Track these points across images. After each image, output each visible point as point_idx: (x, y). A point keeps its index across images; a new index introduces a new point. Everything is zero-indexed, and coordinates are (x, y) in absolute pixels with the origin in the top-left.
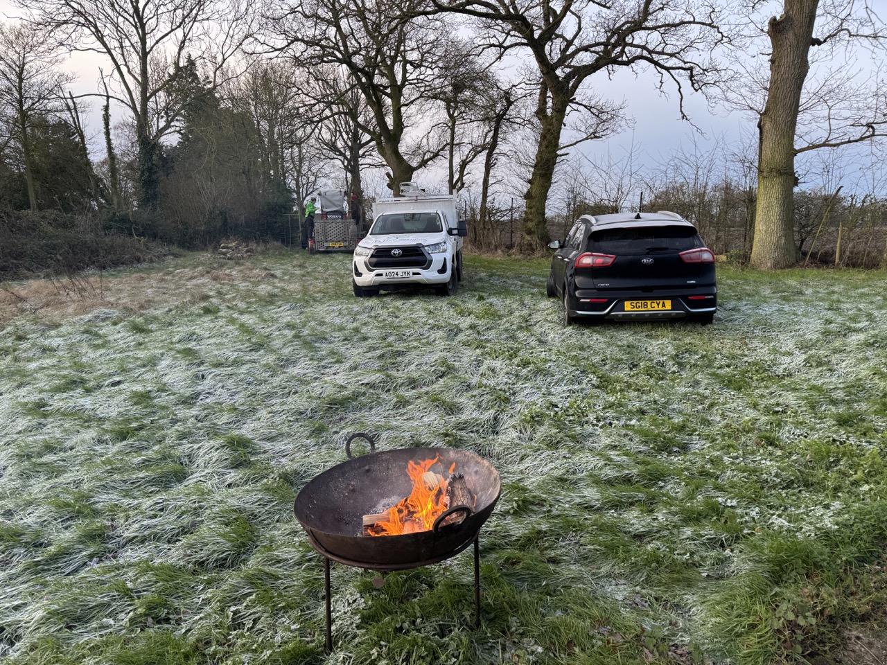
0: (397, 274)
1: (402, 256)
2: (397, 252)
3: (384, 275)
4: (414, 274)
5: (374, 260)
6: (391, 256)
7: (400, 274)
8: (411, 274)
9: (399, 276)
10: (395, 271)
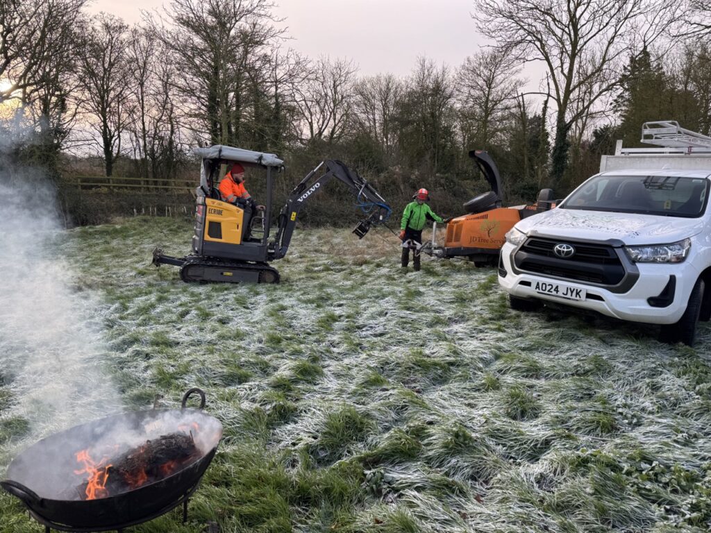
0: (557, 289)
1: (574, 258)
2: (564, 248)
3: (534, 285)
4: (589, 296)
5: (524, 255)
6: (552, 255)
7: (562, 291)
8: (583, 295)
9: (560, 294)
10: (555, 282)
